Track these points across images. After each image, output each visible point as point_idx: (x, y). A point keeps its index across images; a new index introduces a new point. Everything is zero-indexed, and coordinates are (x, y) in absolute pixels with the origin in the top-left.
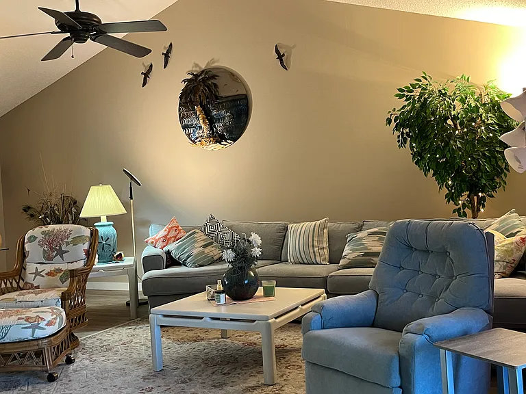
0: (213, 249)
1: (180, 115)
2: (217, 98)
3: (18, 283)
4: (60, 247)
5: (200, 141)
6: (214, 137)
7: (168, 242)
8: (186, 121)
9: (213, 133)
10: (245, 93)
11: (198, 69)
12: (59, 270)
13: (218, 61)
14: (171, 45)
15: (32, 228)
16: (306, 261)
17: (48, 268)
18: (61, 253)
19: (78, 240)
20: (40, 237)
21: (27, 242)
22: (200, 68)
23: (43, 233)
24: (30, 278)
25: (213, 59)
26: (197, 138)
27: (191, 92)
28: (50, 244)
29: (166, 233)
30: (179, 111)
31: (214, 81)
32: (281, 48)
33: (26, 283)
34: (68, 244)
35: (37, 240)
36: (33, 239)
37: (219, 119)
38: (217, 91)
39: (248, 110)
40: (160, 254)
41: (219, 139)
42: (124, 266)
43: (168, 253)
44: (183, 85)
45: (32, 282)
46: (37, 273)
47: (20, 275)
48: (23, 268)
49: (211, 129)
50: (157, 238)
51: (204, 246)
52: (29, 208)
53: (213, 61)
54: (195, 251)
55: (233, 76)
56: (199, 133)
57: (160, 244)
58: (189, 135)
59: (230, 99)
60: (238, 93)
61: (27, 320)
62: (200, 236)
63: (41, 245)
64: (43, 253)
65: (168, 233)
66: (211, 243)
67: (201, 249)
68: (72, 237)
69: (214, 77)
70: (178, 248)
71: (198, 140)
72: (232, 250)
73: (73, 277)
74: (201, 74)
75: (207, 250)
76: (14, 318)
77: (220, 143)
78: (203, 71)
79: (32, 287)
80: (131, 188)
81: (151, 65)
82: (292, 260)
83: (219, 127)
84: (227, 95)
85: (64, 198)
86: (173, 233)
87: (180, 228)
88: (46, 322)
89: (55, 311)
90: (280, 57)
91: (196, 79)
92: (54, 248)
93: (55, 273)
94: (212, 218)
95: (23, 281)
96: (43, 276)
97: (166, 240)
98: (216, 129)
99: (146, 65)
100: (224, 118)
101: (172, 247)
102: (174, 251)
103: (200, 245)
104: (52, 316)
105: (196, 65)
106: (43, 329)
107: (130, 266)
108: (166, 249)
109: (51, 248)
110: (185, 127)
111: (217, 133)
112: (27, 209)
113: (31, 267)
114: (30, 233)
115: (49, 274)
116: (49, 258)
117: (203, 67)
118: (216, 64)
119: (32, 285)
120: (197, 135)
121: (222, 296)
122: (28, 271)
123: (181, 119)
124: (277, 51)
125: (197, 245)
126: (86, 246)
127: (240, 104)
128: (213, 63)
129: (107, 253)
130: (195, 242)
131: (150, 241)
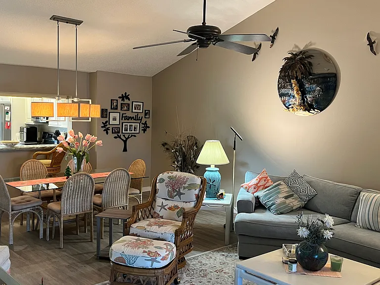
0: (294, 200)
1: (278, 85)
2: (310, 74)
3: (150, 211)
4: (179, 190)
5: (292, 107)
6: (304, 106)
7: (258, 189)
8: (283, 91)
9: (304, 103)
10: (335, 72)
11: (297, 50)
12: (176, 207)
13: (314, 44)
14: (278, 29)
15: (163, 172)
16: (373, 228)
17: (170, 204)
18: (180, 194)
19: (192, 186)
20: (167, 180)
21: (158, 183)
22: (299, 49)
23: (169, 177)
24: (157, 209)
25: (310, 42)
26: (290, 105)
27: (290, 67)
28: (173, 186)
29: (257, 181)
30: (278, 82)
31: (309, 60)
32: (372, 35)
33: (155, 213)
34: (184, 188)
35: (165, 182)
36: (162, 180)
37: (310, 92)
38: (311, 68)
39: (336, 86)
40: (251, 199)
41: (308, 107)
42: (224, 205)
43: (257, 198)
44: (283, 63)
45: (159, 213)
46: (163, 207)
47: (152, 206)
48: (154, 200)
49: (303, 99)
50: (250, 185)
51: (286, 198)
52: (166, 144)
53: (311, 44)
54: (279, 201)
55: (326, 57)
56: (292, 101)
57: (251, 190)
58: (284, 102)
59: (321, 76)
60: (329, 72)
61: (149, 254)
62: (284, 188)
63: (167, 186)
64: (168, 192)
65: (259, 182)
66: (292, 195)
67: (283, 199)
68: (188, 183)
69: (310, 57)
70: (266, 195)
71: (291, 106)
72: (307, 228)
73: (185, 218)
74: (300, 54)
75: (288, 201)
76: (141, 250)
77: (309, 112)
78: (301, 52)
79: (158, 216)
80: (235, 141)
81: (261, 44)
82: (361, 224)
83: (309, 98)
84: (320, 72)
85: (189, 138)
86: (262, 183)
87: (269, 178)
88: (161, 257)
89: (169, 247)
90: (371, 44)
91: (295, 58)
92: (175, 189)
93: (174, 209)
94: (295, 174)
95: (153, 209)
96: (166, 210)
97: (257, 187)
98: (307, 99)
99: (257, 44)
100: (314, 91)
101: (261, 194)
102: (262, 198)
103: (283, 196)
104: (166, 252)
105: (296, 47)
106: (159, 262)
107: (228, 205)
108: (256, 194)
109: (173, 189)
110: (281, 95)
111: (307, 102)
112: (164, 144)
113: (159, 201)
114: (161, 176)
115: (170, 208)
116: (171, 196)
117: (302, 48)
118: (312, 47)
119: (158, 215)
120: (290, 103)
121: (294, 266)
122: (157, 204)
123: (279, 89)
124: (369, 38)
125: (280, 196)
126: (197, 192)
127: (330, 82)
128: (311, 45)
129: (212, 191)
130: (279, 193)
131: (245, 187)
